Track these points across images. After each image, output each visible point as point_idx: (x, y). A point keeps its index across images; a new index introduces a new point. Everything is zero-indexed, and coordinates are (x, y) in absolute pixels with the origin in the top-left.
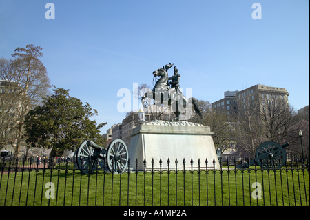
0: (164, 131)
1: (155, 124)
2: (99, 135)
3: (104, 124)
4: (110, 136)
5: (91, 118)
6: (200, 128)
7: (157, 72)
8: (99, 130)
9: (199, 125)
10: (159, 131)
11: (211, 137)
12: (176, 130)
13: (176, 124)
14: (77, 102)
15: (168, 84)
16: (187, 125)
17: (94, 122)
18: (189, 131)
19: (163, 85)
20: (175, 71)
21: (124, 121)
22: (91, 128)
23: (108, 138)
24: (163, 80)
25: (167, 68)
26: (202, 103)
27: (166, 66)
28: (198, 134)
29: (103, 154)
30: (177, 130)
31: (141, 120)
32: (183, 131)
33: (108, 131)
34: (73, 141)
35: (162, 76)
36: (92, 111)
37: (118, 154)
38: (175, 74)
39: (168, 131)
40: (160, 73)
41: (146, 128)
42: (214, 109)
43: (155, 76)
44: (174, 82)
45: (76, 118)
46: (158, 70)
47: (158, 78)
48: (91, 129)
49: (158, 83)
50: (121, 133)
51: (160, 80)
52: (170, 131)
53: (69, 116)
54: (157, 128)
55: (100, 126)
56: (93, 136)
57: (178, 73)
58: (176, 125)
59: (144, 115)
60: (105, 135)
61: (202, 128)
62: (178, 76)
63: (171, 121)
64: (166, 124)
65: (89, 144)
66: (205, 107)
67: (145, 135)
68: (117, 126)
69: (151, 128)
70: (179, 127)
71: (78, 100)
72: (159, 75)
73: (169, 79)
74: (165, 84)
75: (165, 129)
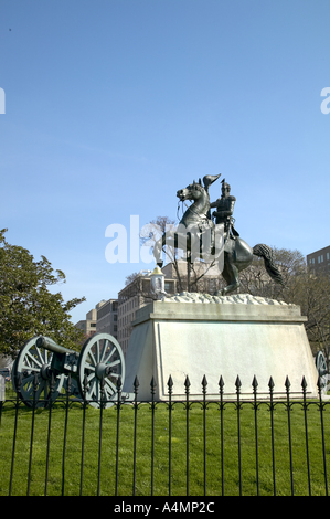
0: (201, 314)
1: (181, 300)
2: (68, 324)
3: (79, 301)
4: (93, 325)
5: (52, 289)
6: (279, 308)
7: (185, 192)
8: (68, 313)
9: (275, 302)
10: (191, 315)
11: (301, 328)
12: (227, 314)
13: (227, 300)
14: (22, 256)
15: (209, 217)
16: (249, 302)
17: (59, 296)
18: (255, 314)
19: (199, 219)
20: (223, 189)
21: (122, 294)
22: (53, 310)
23: (89, 329)
24: (200, 207)
25: (208, 182)
26: (285, 255)
27: (205, 178)
28: (273, 322)
29: (72, 364)
30: (229, 314)
31: (157, 290)
32: (242, 314)
33: (89, 315)
34: (14, 338)
35: (197, 200)
36: (55, 274)
37: (103, 365)
38: (223, 195)
39: (210, 315)
40: (193, 194)
41: (163, 309)
42: (311, 268)
43: (182, 199)
44: (222, 212)
45: (20, 288)
46: (189, 188)
47: (189, 203)
48: (52, 312)
49: (188, 214)
50: (116, 319)
51: (192, 207)
52: (214, 315)
53: (6, 284)
54: (187, 309)
55: (71, 305)
56: (55, 325)
57: (231, 194)
58: (226, 302)
59: (163, 280)
60: (83, 323)
61: (283, 308)
62: (231, 199)
63: (215, 294)
64: (207, 301)
65: (40, 343)
66: (292, 264)
67: (161, 324)
68: (108, 304)
69: (173, 310)
70: (233, 308)
71: (25, 251)
72: (191, 197)
73: (212, 206)
74: (203, 216)
75: (204, 310)
